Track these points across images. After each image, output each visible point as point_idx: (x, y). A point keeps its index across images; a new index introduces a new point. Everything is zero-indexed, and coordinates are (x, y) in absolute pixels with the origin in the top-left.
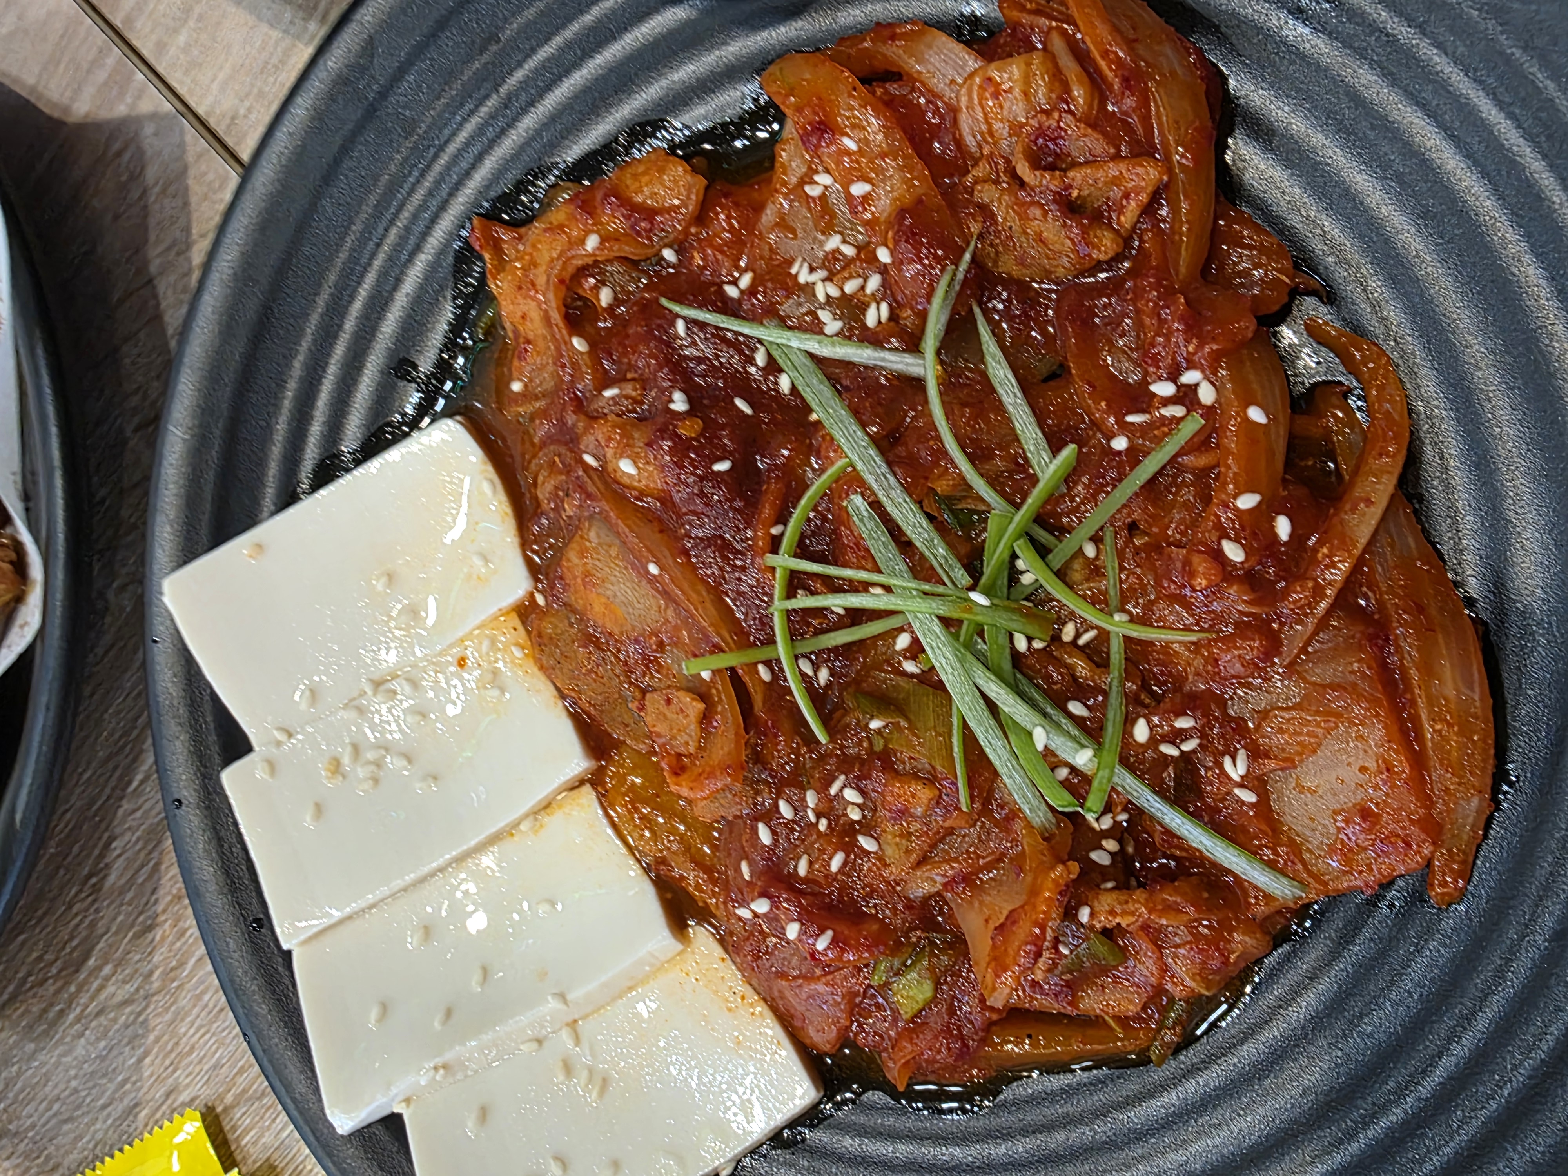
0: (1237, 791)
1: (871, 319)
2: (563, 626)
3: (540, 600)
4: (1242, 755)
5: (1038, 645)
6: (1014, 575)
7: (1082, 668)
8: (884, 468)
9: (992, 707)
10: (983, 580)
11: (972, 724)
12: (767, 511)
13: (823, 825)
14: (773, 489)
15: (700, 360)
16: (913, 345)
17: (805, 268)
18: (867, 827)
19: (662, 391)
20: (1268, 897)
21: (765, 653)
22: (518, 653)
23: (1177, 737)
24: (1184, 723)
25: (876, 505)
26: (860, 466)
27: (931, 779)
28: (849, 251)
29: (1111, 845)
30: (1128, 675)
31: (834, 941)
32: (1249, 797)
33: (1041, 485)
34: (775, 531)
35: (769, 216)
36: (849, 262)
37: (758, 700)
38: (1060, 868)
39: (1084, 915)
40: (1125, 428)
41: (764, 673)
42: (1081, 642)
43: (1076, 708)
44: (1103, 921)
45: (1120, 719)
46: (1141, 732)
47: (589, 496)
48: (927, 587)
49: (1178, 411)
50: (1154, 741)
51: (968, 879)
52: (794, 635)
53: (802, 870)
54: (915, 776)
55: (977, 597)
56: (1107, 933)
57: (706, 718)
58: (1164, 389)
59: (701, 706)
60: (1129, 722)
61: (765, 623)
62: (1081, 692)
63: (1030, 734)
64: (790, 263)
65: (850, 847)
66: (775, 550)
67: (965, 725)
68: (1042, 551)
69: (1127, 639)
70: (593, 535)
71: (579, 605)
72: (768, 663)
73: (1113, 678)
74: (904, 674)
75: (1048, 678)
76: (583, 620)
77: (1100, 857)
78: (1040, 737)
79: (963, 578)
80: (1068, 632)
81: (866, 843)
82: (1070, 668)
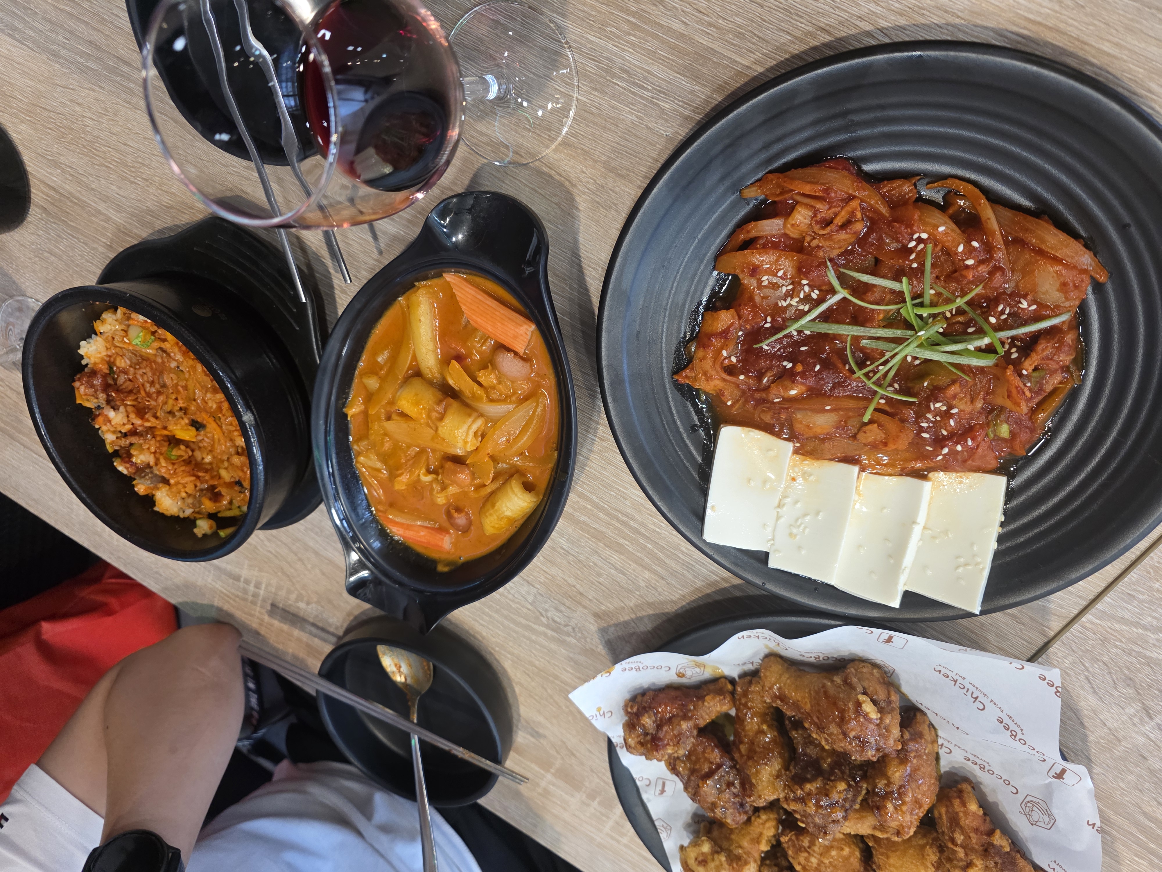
0: (1030, 309)
1: (814, 296)
2: (812, 444)
3: (798, 445)
4: (1022, 301)
5: (945, 326)
6: (920, 317)
7: (960, 319)
8: (862, 328)
9: (952, 353)
10: (916, 328)
11: (951, 361)
12: (840, 365)
13: (938, 418)
14: (835, 358)
15: (779, 349)
16: (834, 292)
17: (783, 302)
18: (950, 407)
19: (779, 365)
20: (1063, 322)
21: (877, 397)
22: (807, 462)
23: (1002, 312)
24: (1000, 308)
25: (870, 338)
26: (856, 334)
27: (954, 382)
28: (791, 287)
29: (1014, 350)
30: (974, 310)
31: (972, 440)
32: (1034, 307)
33: (906, 293)
34: (847, 367)
35: (757, 299)
36: (793, 290)
37: (887, 408)
38: (1008, 371)
39: (1024, 372)
40: (913, 261)
41: (883, 401)
42: (954, 313)
43: (971, 330)
44: (1031, 369)
45: (984, 322)
46: (993, 320)
47: (787, 409)
48: (905, 344)
49: (921, 246)
50: (998, 319)
51: (987, 393)
52: (880, 385)
53: (945, 433)
54: (949, 385)
55: (921, 333)
56: (1036, 369)
57: (880, 426)
58: (912, 244)
59: (876, 425)
60: (987, 320)
61: (870, 390)
62: (967, 324)
63: (967, 349)
64: (777, 304)
65: (952, 416)
66: (854, 373)
67: (949, 363)
68: (921, 305)
69: (966, 303)
70: (799, 415)
71: (811, 435)
72: (881, 398)
73: (971, 314)
74: (918, 365)
75: (956, 331)
76: (816, 437)
77: (1015, 356)
78: (971, 347)
79: (910, 333)
80: (948, 315)
81: (954, 411)
82: (958, 322)
